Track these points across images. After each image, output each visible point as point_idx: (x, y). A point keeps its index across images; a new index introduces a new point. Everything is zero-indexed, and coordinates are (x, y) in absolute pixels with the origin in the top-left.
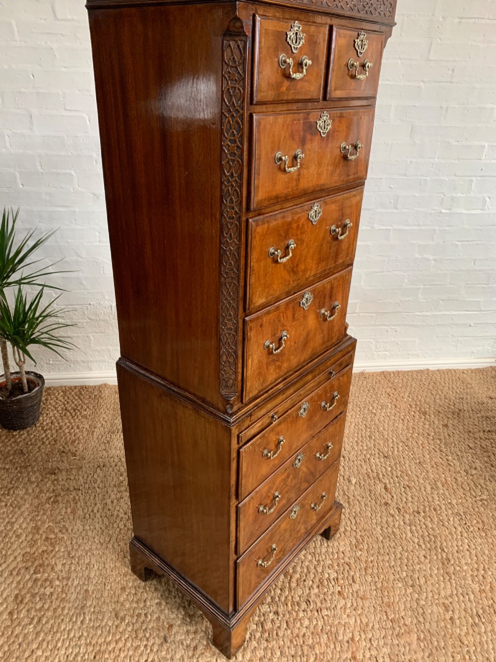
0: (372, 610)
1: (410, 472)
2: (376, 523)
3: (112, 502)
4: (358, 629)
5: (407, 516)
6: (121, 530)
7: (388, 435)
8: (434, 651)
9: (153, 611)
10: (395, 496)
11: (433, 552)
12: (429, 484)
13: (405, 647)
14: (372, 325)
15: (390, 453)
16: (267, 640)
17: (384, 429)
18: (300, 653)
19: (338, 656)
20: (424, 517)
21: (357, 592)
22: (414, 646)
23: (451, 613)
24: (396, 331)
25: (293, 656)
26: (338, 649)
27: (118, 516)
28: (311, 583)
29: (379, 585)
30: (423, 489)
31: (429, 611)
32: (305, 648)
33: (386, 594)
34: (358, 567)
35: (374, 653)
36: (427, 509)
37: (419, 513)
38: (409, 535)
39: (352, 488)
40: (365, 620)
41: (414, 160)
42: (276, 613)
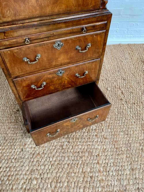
0: (109, 143)
1: (133, 87)
2: (116, 107)
3: (10, 93)
4: (101, 151)
5: (129, 105)
6: (11, 105)
7: (126, 71)
8: (133, 162)
9: (19, 138)
10: (125, 96)
11: (138, 121)
12: (141, 92)
13: (120, 160)
15: (126, 78)
16: (63, 153)
17: (125, 68)
18: (76, 159)
19: (91, 162)
20: (136, 106)
21: (103, 135)
22: (124, 160)
23: (142, 146)
25: (73, 160)
26: (92, 159)
27: (11, 99)
28: (85, 130)
29: (113, 133)
30: (138, 94)
31: (133, 146)
32: (78, 157)
33: (116, 137)
34: (106, 125)
35: (107, 161)
36: (139, 102)
37: (135, 104)
38: (129, 113)
39: (108, 92)
40: (105, 147)
42: (69, 142)
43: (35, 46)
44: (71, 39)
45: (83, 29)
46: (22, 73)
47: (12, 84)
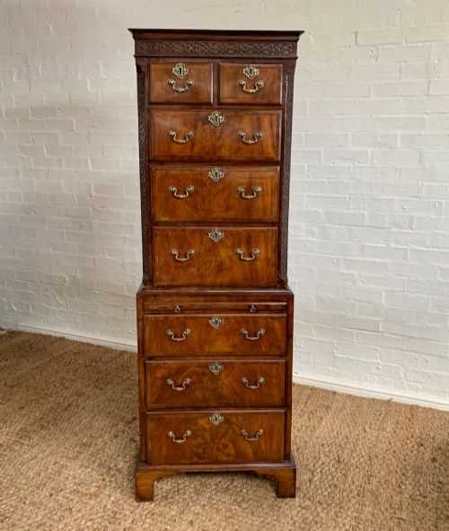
14: (399, 349)
24: (427, 361)
41: (425, 184)
43: (185, 318)
44: (235, 318)
45: (250, 306)
46: (161, 354)
47: (142, 367)
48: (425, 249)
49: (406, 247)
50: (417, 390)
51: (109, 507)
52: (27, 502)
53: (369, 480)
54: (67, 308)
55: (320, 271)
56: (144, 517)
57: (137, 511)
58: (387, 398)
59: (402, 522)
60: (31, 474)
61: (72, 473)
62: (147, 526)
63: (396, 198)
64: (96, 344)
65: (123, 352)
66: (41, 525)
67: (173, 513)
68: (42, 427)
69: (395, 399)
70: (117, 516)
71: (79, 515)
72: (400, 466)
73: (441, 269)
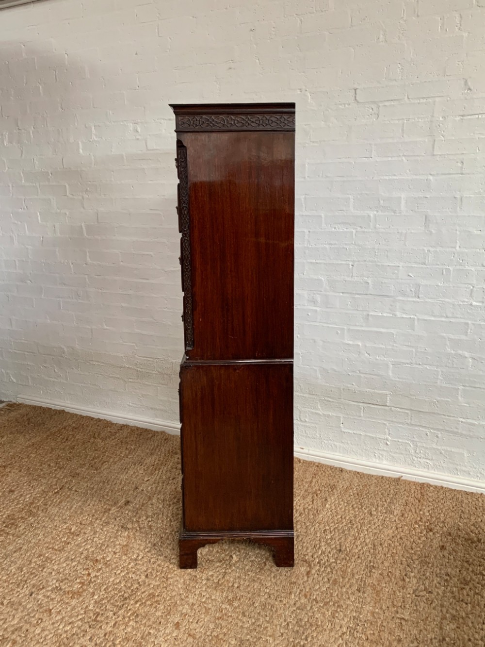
14: (407, 424)
24: (437, 437)
48: (433, 319)
49: (412, 317)
50: (427, 467)
51: (91, 607)
52: (5, 602)
53: (370, 572)
54: (67, 380)
55: (324, 342)
56: (127, 619)
57: (120, 613)
58: (396, 475)
59: (404, 623)
60: (13, 569)
61: (56, 567)
62: (129, 629)
63: (401, 264)
64: (96, 417)
65: (124, 426)
66: (16, 630)
67: (159, 614)
68: (31, 514)
69: (405, 477)
70: (98, 619)
71: (59, 617)
72: (406, 555)
73: (450, 339)
